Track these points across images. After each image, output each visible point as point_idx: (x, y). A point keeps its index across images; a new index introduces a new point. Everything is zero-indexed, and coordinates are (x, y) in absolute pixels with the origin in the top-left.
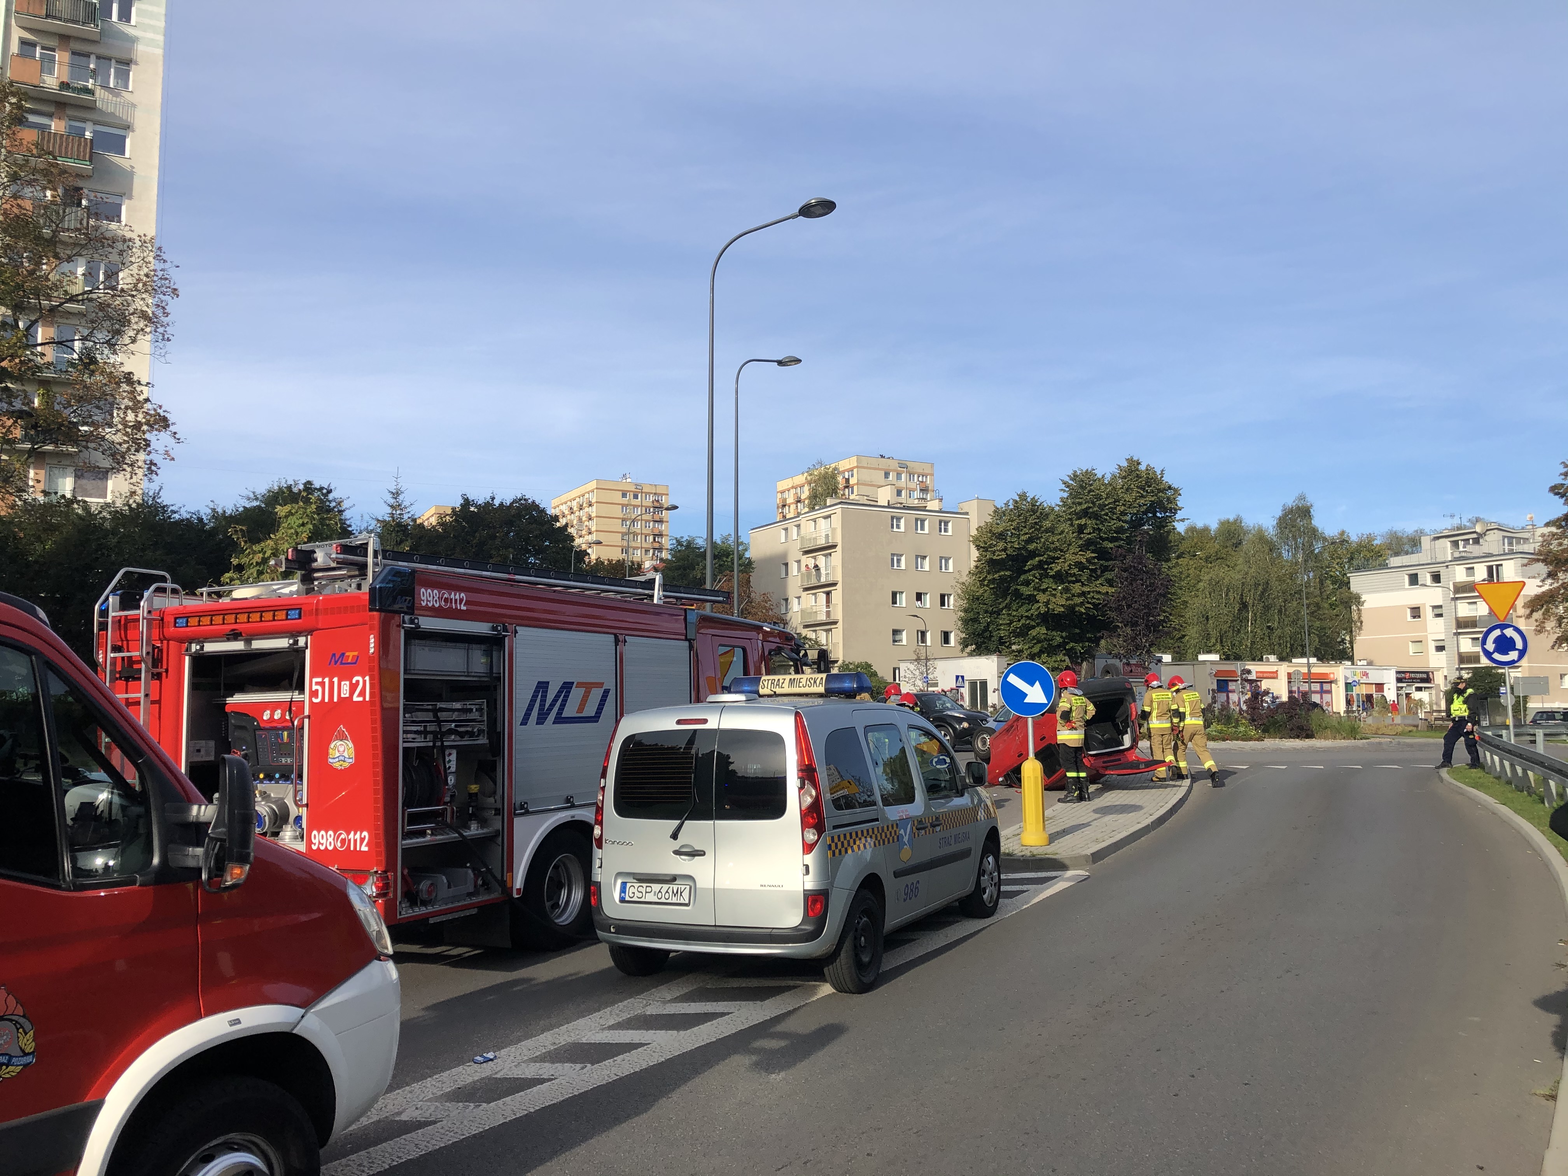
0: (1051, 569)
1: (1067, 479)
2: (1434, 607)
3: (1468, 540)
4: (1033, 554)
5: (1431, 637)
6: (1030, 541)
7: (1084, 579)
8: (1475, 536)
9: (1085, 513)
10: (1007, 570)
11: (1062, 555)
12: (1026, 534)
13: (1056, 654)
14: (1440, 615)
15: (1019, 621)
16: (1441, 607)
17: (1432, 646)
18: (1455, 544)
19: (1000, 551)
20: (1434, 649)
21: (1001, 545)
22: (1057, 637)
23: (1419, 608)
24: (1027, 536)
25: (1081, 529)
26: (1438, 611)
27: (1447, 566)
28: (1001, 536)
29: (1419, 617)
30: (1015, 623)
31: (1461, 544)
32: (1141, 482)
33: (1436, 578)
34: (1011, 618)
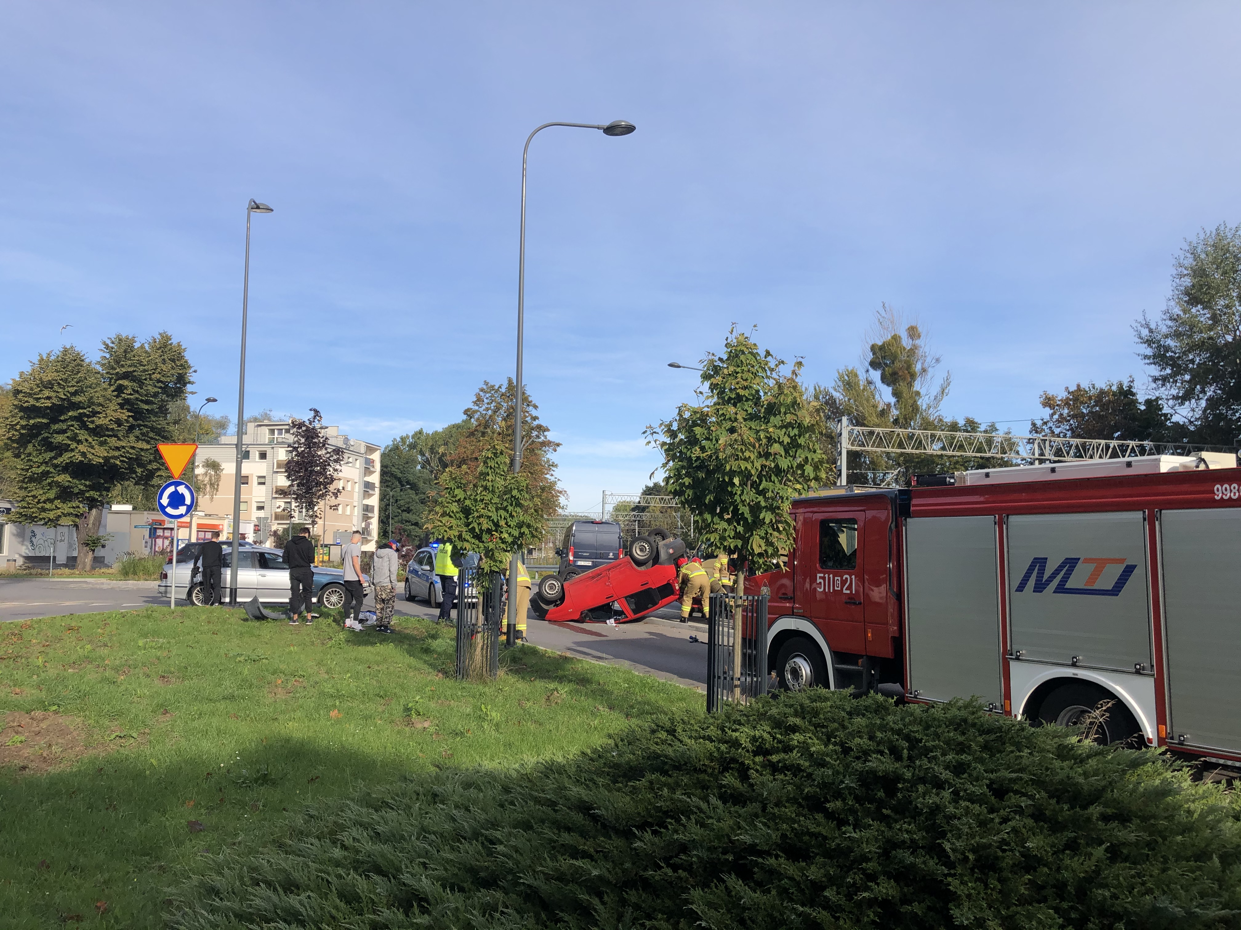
0: (93, 422)
1: (108, 342)
2: (259, 477)
3: (282, 429)
4: (75, 406)
5: (255, 499)
6: (75, 394)
7: (120, 434)
8: (287, 427)
9: (126, 376)
10: (43, 417)
11: (104, 411)
12: (73, 386)
13: (70, 501)
14: (264, 483)
15: (39, 467)
16: (264, 477)
17: (254, 506)
18: (272, 432)
19: (44, 399)
20: (255, 508)
21: (47, 393)
22: (80, 485)
23: (248, 477)
24: (75, 388)
25: (120, 390)
26: (262, 480)
27: (273, 448)
28: (49, 385)
29: (247, 483)
30: (34, 469)
31: (276, 432)
32: (174, 356)
33: (263, 456)
34: (32, 463)
